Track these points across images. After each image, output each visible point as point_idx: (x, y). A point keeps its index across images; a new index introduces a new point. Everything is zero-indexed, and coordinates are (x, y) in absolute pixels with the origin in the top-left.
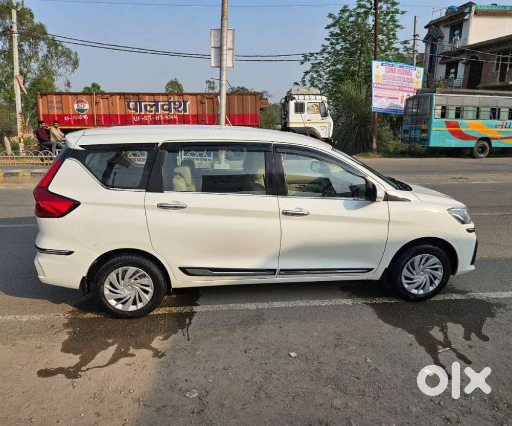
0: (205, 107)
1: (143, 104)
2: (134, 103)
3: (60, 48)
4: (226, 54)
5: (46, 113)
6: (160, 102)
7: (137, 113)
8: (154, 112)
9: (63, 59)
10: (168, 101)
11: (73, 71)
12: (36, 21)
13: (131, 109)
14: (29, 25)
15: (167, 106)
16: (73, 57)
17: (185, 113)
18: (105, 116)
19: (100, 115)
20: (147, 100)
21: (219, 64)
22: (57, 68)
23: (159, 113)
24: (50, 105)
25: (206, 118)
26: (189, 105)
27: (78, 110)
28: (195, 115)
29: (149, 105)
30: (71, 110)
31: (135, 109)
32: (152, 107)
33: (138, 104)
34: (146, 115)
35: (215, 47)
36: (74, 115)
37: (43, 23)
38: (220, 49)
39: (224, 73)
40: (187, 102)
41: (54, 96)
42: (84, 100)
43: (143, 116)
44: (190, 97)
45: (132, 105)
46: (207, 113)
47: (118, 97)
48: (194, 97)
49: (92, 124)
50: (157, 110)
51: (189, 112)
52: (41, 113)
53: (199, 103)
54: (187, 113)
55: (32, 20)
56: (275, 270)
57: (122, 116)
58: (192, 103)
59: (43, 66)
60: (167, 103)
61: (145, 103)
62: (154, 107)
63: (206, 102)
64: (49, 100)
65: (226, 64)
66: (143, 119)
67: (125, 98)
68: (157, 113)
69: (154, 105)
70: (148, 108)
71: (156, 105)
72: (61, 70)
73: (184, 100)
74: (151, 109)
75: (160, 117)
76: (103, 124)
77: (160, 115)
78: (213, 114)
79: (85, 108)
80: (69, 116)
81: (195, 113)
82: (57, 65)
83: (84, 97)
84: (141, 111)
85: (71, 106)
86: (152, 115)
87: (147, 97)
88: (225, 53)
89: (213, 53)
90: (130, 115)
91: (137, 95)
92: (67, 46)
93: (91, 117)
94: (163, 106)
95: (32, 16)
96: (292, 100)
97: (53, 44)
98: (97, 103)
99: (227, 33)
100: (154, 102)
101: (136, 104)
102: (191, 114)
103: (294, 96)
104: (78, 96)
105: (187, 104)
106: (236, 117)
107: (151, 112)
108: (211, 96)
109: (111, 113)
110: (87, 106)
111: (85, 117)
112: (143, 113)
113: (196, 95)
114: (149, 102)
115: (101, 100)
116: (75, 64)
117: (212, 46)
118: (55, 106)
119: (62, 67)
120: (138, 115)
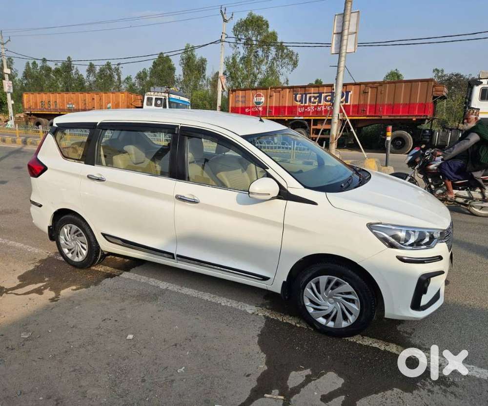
0: (368, 97)
1: (308, 95)
2: (300, 95)
3: (285, 51)
4: (347, 40)
5: (234, 106)
6: (323, 93)
7: (302, 105)
8: (317, 103)
9: (286, 60)
10: (331, 92)
11: (292, 71)
12: (270, 30)
13: (297, 101)
14: (265, 34)
15: (330, 97)
16: (294, 58)
17: (346, 104)
18: (276, 107)
19: (272, 107)
20: (312, 92)
21: (339, 50)
22: (281, 68)
23: (322, 104)
24: (237, 99)
25: (367, 108)
26: (351, 95)
27: (256, 103)
28: (356, 105)
29: (314, 97)
30: (251, 103)
31: (301, 101)
32: (315, 98)
33: (304, 95)
34: (310, 106)
35: (337, 33)
36: (252, 107)
37: (276, 31)
38: (341, 34)
39: (343, 59)
40: (350, 92)
41: (241, 92)
42: (262, 94)
43: (306, 107)
44: (353, 87)
45: (299, 96)
46: (369, 103)
47: (288, 90)
48: (358, 87)
49: (265, 115)
50: (320, 102)
51: (350, 103)
52: (230, 106)
53: (362, 92)
54: (349, 103)
55: (267, 30)
56: (172, 254)
57: (289, 107)
58: (355, 93)
59: (270, 67)
60: (330, 94)
61: (310, 95)
62: (318, 99)
63: (370, 91)
64: (237, 95)
65: (346, 49)
66: (306, 110)
67: (293, 91)
68: (319, 104)
69: (318, 97)
70: (312, 99)
71: (320, 97)
72: (284, 70)
73: (347, 90)
74: (315, 100)
75: (322, 108)
76: (273, 115)
77: (322, 106)
78: (375, 103)
79: (261, 101)
80: (249, 108)
81: (356, 103)
82: (281, 66)
83: (262, 91)
84: (305, 103)
85: (251, 100)
86: (315, 106)
87: (313, 89)
88: (345, 37)
89: (334, 40)
90: (295, 107)
91: (304, 87)
92: (291, 49)
93: (265, 108)
94: (327, 96)
95: (268, 26)
96: (477, 85)
97: (281, 47)
98: (270, 96)
99: (350, 16)
100: (318, 93)
101: (302, 97)
102: (352, 104)
103: (481, 80)
104: (258, 91)
105: (350, 94)
106: (401, 106)
107: (315, 103)
108: (376, 85)
109: (281, 105)
110: (263, 99)
111: (261, 109)
112: (307, 104)
113: (360, 84)
114: (314, 93)
115: (274, 94)
116: (295, 64)
117: (335, 32)
118: (240, 100)
119: (284, 67)
120: (302, 107)
